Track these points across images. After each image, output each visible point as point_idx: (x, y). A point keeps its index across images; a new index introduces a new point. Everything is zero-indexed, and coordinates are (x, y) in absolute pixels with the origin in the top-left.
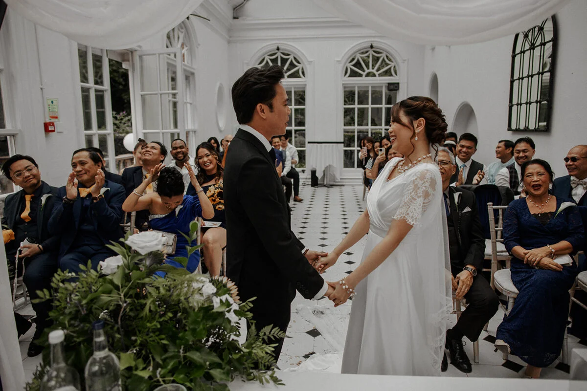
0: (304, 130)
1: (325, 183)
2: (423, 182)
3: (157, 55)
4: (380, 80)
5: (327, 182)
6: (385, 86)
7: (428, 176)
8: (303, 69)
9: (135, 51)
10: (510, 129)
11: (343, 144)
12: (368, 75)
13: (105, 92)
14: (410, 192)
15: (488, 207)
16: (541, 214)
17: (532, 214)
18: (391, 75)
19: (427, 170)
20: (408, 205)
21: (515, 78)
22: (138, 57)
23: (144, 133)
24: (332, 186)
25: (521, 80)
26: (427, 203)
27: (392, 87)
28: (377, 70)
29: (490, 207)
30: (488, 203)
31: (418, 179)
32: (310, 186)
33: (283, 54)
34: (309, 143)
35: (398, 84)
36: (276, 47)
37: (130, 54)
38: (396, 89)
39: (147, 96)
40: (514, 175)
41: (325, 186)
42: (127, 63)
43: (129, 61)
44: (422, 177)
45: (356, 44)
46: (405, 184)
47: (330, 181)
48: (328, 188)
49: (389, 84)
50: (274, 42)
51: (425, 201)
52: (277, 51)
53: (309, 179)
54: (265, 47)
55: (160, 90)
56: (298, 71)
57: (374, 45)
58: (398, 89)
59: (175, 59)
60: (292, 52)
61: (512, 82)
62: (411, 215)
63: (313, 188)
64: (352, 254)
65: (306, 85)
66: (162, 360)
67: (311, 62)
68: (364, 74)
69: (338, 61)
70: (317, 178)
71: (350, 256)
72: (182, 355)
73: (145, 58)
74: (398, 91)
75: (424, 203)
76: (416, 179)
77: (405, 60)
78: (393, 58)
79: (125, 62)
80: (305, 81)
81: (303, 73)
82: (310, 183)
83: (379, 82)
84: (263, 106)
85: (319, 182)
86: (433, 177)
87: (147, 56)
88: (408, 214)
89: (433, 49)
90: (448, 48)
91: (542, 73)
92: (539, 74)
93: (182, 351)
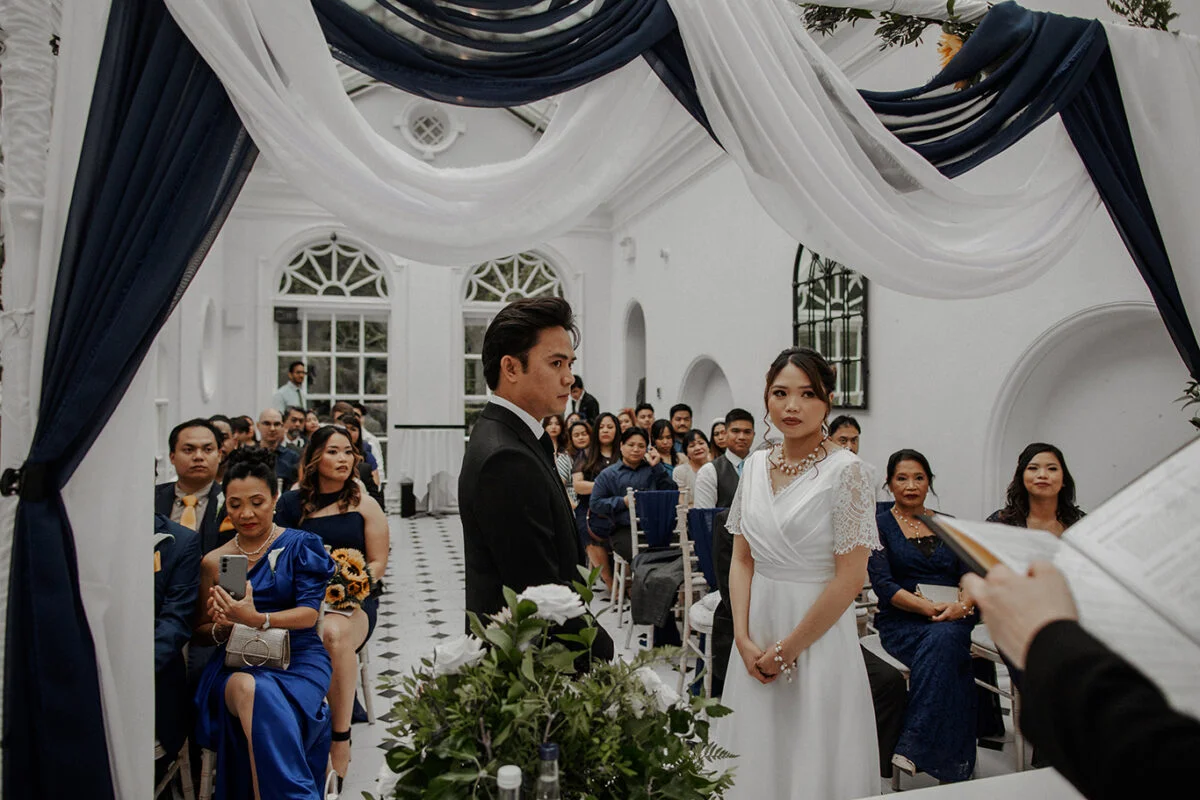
0: (385, 401)
1: (430, 510)
5: (433, 506)
7: (863, 472)
8: (383, 279)
11: (463, 431)
16: (921, 539)
17: (908, 537)
24: (445, 514)
32: (399, 516)
33: (345, 248)
34: (397, 427)
36: (328, 234)
41: (429, 515)
44: (856, 475)
47: (439, 505)
48: (438, 519)
50: (326, 223)
52: (332, 242)
53: (396, 501)
54: (305, 231)
56: (373, 284)
60: (361, 246)
63: (406, 521)
65: (390, 311)
67: (402, 267)
70: (413, 498)
72: (650, 793)
77: (578, 276)
78: (555, 267)
80: (389, 305)
81: (384, 287)
82: (399, 510)
84: (514, 361)
85: (418, 509)
89: (632, 260)
90: (663, 260)
91: (849, 317)
92: (843, 317)
93: (650, 788)
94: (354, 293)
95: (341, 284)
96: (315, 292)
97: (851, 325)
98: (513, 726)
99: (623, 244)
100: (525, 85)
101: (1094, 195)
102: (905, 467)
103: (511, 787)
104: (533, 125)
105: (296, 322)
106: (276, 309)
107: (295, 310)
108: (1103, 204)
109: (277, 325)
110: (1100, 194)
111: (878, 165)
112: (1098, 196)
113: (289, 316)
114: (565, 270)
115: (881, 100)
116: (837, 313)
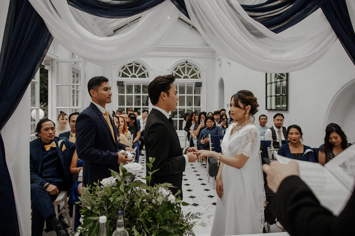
2: (250, 135)
3: (69, 63)
4: (192, 81)
6: (194, 84)
7: (253, 132)
8: (147, 73)
9: (55, 59)
10: (266, 109)
12: (185, 77)
13: (36, 83)
14: (244, 140)
15: (268, 150)
16: (297, 154)
17: (292, 153)
18: (197, 78)
19: (252, 129)
20: (244, 147)
21: (268, 83)
22: (56, 64)
23: (57, 109)
25: (271, 84)
26: (254, 145)
27: (198, 85)
28: (190, 75)
29: (269, 149)
30: (268, 148)
31: (248, 134)
33: (136, 64)
35: (201, 83)
37: (51, 61)
38: (200, 85)
39: (60, 87)
40: (274, 132)
42: (48, 66)
43: (49, 65)
44: (250, 132)
45: (178, 60)
46: (242, 136)
49: (196, 83)
51: (252, 144)
55: (70, 83)
56: (144, 74)
57: (188, 61)
58: (201, 86)
59: (75, 65)
60: (142, 63)
61: (266, 85)
62: (245, 151)
64: (187, 180)
66: (150, 231)
67: (152, 69)
68: (182, 77)
69: (168, 69)
71: (186, 181)
72: (158, 228)
73: (60, 64)
74: (201, 87)
75: (252, 145)
76: (247, 134)
77: (205, 70)
79: (47, 66)
80: (149, 80)
81: (148, 75)
83: (191, 81)
84: (164, 93)
86: (255, 132)
87: (61, 63)
88: (244, 151)
89: (220, 65)
90: (229, 65)
91: (282, 81)
92: (280, 81)
93: (158, 226)
94: (139, 77)
95: (136, 74)
96: (128, 77)
97: (283, 84)
98: (112, 205)
99: (218, 60)
100: (128, 11)
101: (334, 36)
102: (292, 130)
103: (103, 222)
104: (191, 25)
105: (123, 85)
106: (118, 82)
107: (123, 82)
108: (338, 39)
109: (118, 86)
110: (337, 35)
111: (249, 30)
112: (336, 36)
113: (121, 84)
114: (201, 69)
115: (249, 7)
116: (278, 80)
